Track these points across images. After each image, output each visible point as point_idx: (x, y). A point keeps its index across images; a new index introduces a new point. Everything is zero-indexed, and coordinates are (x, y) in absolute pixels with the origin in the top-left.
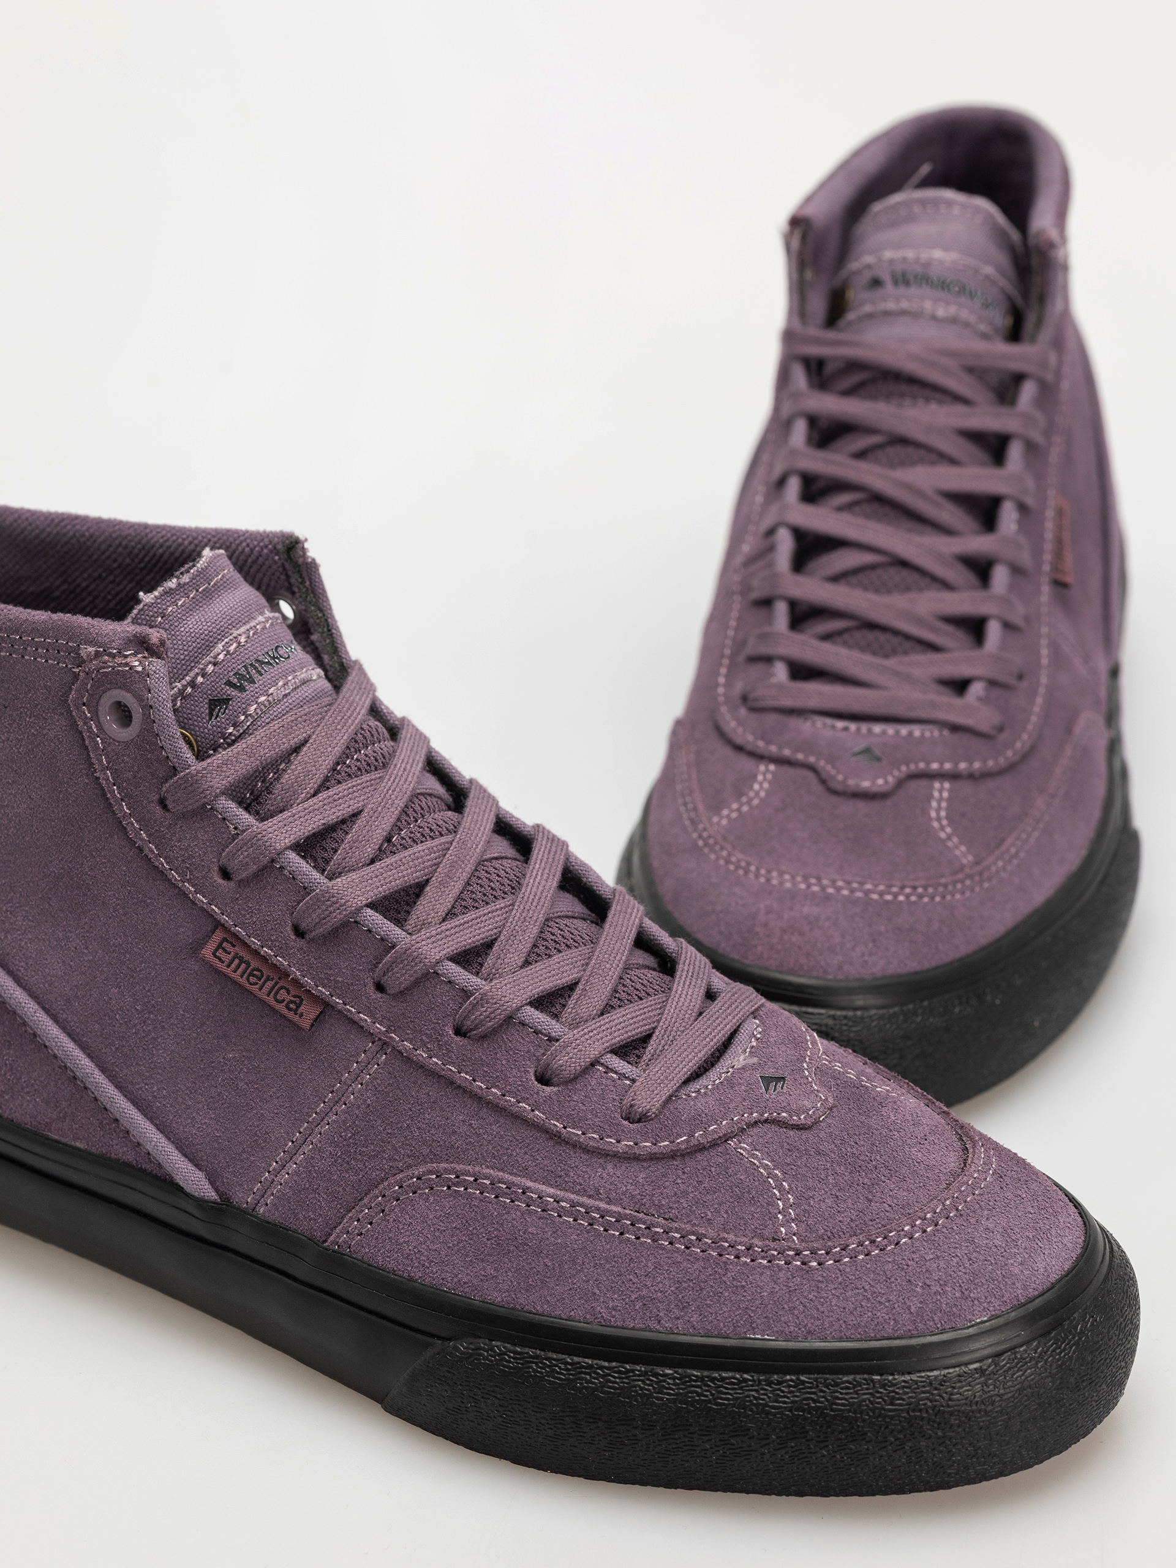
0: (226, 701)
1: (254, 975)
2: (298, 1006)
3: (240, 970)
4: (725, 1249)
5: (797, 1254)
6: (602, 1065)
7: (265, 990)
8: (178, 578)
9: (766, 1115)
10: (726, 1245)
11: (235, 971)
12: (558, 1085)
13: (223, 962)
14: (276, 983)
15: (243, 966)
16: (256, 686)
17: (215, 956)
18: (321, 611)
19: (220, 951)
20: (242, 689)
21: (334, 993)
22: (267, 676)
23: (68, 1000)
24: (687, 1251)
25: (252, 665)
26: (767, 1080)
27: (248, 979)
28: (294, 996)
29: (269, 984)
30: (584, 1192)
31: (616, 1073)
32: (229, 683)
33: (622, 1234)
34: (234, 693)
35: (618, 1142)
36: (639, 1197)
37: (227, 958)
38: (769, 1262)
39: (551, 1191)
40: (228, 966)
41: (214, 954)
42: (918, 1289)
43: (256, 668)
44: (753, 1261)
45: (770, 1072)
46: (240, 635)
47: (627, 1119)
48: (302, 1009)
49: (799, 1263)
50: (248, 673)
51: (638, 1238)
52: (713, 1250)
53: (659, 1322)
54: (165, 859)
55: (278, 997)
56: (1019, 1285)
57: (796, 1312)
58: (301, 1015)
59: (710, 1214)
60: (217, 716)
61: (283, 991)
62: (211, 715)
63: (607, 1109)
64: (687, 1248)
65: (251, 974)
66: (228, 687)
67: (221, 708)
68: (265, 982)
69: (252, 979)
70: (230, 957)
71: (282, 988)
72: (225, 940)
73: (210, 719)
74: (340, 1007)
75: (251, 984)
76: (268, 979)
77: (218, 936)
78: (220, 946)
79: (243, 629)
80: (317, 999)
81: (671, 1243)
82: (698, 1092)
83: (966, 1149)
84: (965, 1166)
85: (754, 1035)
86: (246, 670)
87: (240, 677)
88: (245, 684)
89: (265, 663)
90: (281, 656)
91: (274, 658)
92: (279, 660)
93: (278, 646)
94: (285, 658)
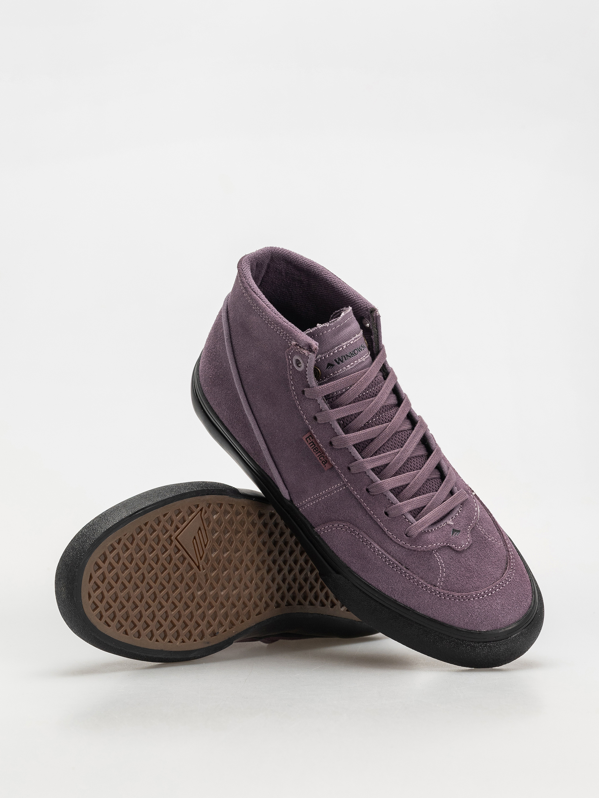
0: (333, 365)
1: (316, 450)
2: (325, 463)
3: (312, 447)
4: (420, 584)
5: (439, 593)
6: (405, 516)
7: (317, 455)
8: (330, 323)
9: (448, 544)
10: (420, 583)
11: (310, 446)
12: (390, 518)
13: (308, 442)
14: (321, 454)
15: (314, 446)
16: (343, 363)
17: (306, 440)
18: (377, 329)
19: (308, 439)
20: (339, 363)
21: (336, 465)
22: (348, 361)
23: (264, 426)
24: (409, 580)
25: (344, 356)
26: (454, 531)
27: (314, 450)
28: (325, 460)
29: (319, 454)
30: (386, 551)
31: (408, 520)
32: (335, 360)
33: (393, 567)
34: (336, 364)
35: (401, 541)
36: (401, 559)
37: (309, 441)
38: (431, 592)
39: (378, 547)
40: (309, 444)
41: (306, 439)
42: (469, 616)
43: (345, 358)
44: (426, 590)
45: (457, 528)
46: (344, 345)
47: (406, 535)
48: (326, 465)
49: (439, 596)
50: (342, 359)
51: (397, 571)
52: (416, 583)
53: (395, 597)
54: (300, 406)
55: (321, 459)
56: (499, 623)
57: (432, 610)
58: (325, 466)
59: (419, 571)
60: (329, 368)
61: (322, 457)
62: (327, 367)
63: (401, 530)
64: (409, 579)
65: (315, 449)
66: (335, 361)
67: (331, 367)
68: (318, 452)
69: (315, 451)
70: (310, 442)
71: (322, 456)
72: (310, 436)
73: (327, 368)
74: (337, 469)
75: (314, 451)
76: (319, 452)
77: (308, 435)
78: (308, 437)
79: (345, 343)
80: (331, 464)
81: (405, 576)
82: (432, 530)
83: (506, 569)
84: (502, 576)
85: (458, 512)
86: (342, 357)
87: (339, 359)
88: (340, 362)
89: (348, 356)
90: (355, 353)
91: (352, 354)
92: (354, 355)
93: (355, 349)
94: (356, 354)
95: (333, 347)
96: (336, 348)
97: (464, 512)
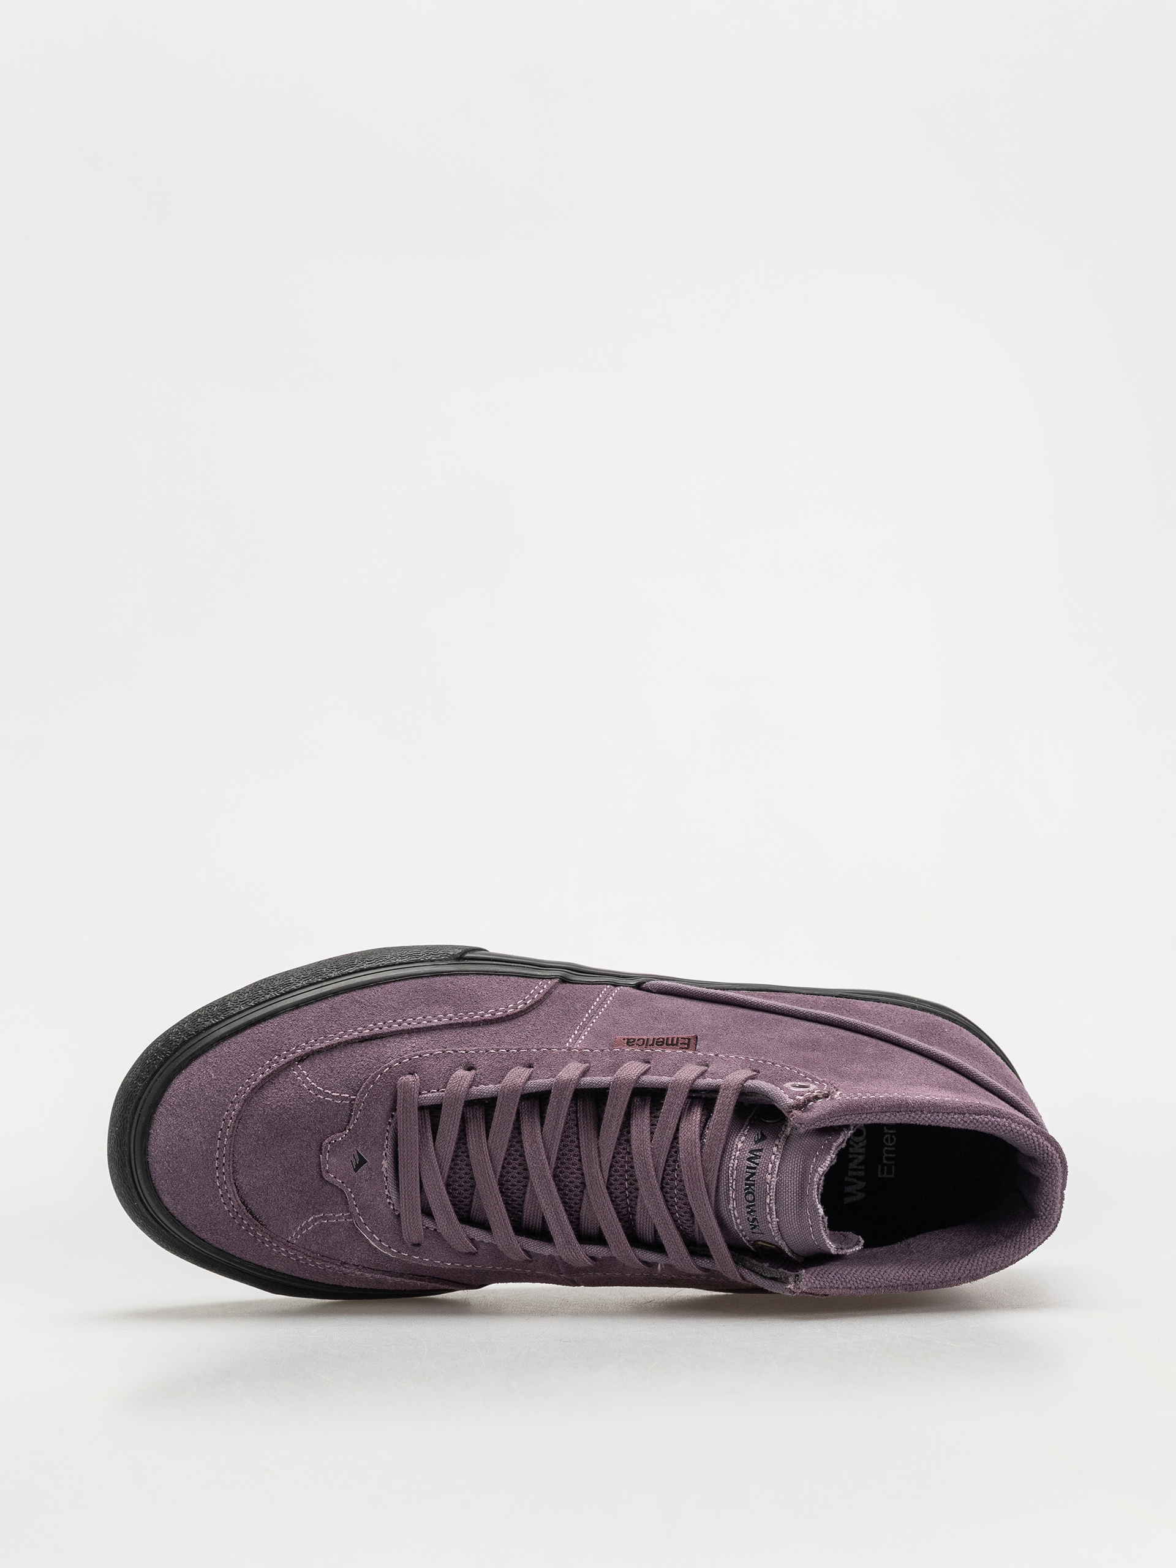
0: (757, 1141)
1: (661, 1042)
2: (628, 1042)
7: (651, 1039)
14: (647, 1045)
20: (752, 1153)
28: (634, 1044)
29: (650, 1043)
32: (761, 1150)
43: (753, 1169)
50: (753, 1162)
55: (641, 1040)
58: (624, 1039)
61: (641, 1043)
67: (758, 1137)
68: (653, 1043)
82: (390, 1124)
83: (243, 1203)
84: (235, 1184)
85: (390, 1198)
86: (756, 1164)
87: (757, 1157)
88: (752, 1155)
89: (750, 1177)
90: (749, 1193)
91: (750, 1185)
92: (747, 1189)
93: (754, 1198)
94: (746, 1194)
95: (782, 1159)
96: (777, 1163)
97: (382, 1206)
